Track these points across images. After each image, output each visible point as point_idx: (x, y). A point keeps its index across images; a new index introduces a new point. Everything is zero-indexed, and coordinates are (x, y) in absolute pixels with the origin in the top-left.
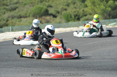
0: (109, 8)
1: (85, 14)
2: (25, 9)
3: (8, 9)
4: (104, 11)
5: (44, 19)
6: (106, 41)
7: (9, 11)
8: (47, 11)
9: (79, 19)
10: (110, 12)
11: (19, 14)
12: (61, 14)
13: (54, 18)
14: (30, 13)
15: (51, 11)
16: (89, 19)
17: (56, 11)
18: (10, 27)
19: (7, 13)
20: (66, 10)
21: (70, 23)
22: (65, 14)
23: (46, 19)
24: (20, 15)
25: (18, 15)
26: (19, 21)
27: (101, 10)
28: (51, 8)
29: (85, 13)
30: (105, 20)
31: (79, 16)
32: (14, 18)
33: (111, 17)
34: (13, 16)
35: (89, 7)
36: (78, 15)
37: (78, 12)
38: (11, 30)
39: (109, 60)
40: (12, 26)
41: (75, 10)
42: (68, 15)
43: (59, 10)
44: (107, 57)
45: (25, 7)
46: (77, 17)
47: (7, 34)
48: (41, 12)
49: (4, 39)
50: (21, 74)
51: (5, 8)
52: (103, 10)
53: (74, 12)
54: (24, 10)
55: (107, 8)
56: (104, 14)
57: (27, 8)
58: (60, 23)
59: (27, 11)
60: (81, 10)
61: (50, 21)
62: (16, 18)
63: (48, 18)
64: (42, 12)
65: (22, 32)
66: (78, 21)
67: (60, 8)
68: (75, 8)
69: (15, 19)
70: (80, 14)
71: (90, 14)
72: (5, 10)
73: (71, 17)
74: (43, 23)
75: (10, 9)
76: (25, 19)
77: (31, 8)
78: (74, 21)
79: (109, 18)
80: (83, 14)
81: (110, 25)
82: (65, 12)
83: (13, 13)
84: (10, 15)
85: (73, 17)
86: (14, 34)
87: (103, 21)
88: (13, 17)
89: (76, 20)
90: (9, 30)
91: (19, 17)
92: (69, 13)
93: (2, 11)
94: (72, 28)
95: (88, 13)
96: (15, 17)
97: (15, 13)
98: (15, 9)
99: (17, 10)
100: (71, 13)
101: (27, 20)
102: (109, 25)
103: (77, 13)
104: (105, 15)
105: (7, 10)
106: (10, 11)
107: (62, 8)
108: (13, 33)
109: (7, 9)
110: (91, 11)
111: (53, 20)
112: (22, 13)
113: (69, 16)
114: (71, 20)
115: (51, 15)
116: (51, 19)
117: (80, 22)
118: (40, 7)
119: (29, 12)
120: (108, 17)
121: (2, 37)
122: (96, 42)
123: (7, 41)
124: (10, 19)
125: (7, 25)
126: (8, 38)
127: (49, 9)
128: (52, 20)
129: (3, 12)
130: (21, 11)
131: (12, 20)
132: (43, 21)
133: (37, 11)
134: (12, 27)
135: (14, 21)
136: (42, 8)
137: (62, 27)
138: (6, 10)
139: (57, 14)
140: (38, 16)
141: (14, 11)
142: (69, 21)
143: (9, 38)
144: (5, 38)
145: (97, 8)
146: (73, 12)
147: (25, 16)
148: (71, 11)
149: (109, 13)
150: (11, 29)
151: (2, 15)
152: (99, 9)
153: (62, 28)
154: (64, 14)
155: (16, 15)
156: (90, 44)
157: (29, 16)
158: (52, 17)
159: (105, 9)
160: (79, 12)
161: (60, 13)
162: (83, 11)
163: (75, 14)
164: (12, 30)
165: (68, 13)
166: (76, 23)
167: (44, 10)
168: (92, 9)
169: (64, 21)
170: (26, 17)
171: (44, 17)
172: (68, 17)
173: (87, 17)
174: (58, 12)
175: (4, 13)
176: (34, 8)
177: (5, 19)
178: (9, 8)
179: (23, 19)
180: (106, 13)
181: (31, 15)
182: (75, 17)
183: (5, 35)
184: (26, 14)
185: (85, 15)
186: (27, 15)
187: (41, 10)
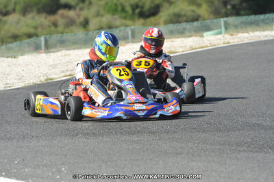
14: (15, 4)
22: (110, 4)
23: (68, 17)
31: (142, 7)
36: (140, 4)
42: (116, 5)
46: (137, 11)
70: (144, 3)
73: (123, 10)
78: (132, 17)
85: (129, 9)
89: (136, 17)
113: (120, 8)
132: (61, 22)
147: (4, 10)
154: (107, 4)
157: (14, 10)
182: (134, 10)
184: (6, 6)
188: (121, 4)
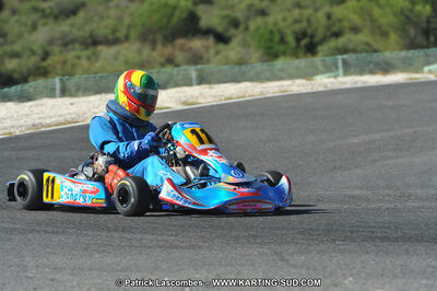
0: (424, 6)
1: (335, 29)
2: (112, 13)
3: (48, 11)
4: (407, 18)
5: (182, 48)
6: (415, 132)
7: (50, 21)
8: (193, 18)
9: (311, 49)
10: (428, 22)
11: (88, 28)
12: (247, 28)
13: (221, 46)
14: (129, 27)
15: (210, 17)
16: (351, 46)
17: (226, 16)
18: (57, 80)
19: (44, 25)
20: (263, 13)
21: (280, 63)
22: (262, 31)
23: (190, 49)
24: (91, 36)
25: (87, 34)
26: (89, 58)
27: (395, 15)
28: (209, 8)
29: (334, 24)
30: (412, 51)
31: (312, 37)
32: (70, 46)
33: (432, 39)
34: (67, 39)
35: (352, 4)
36: (309, 31)
37: (309, 21)
38: (58, 91)
39: (426, 204)
40: (63, 75)
41: (296, 12)
42: (272, 32)
43: (239, 15)
44: (419, 192)
45: (112, 4)
46: (304, 42)
47: (42, 105)
48: (169, 22)
49: (34, 125)
50: (97, 256)
51: (35, 10)
52: (402, 12)
53: (296, 22)
54: (108, 17)
55: (419, 8)
56: (407, 27)
57: (118, 7)
58: (240, 63)
59: (120, 19)
60: (321, 15)
61: (205, 56)
62: (77, 46)
63: (197, 44)
64: (175, 20)
65: (98, 96)
66: (309, 55)
67: (243, 5)
68: (299, 6)
69: (74, 49)
71: (355, 30)
72: (35, 16)
73: (283, 40)
74: (177, 65)
75: (56, 11)
76: (113, 50)
77: (133, 7)
78: (295, 55)
79: (425, 43)
80: (328, 28)
81: (430, 72)
82: (259, 21)
83: (64, 27)
84: (57, 35)
85: (291, 39)
86: (72, 104)
87: (404, 54)
88: (66, 43)
89: (301, 53)
90: (54, 89)
91: (89, 41)
92: (276, 24)
93: (24, 18)
94: (285, 84)
95: (345, 24)
96: (73, 41)
97: (73, 25)
98: (74, 12)
99: (81, 14)
100: (281, 25)
101: (118, 52)
102: (426, 69)
103: (304, 24)
104: (412, 32)
105: (44, 15)
106: (56, 17)
107: (250, 7)
108: (67, 100)
109: (43, 11)
110: (356, 19)
111: (217, 53)
112: (102, 28)
113: (277, 37)
114: (284, 53)
115: (207, 32)
116: (207, 48)
117: (317, 60)
118: (166, 5)
119: (127, 21)
120: (420, 39)
121: (27, 115)
122: (378, 137)
123: (43, 132)
124: (56, 49)
125: (44, 73)
126: (48, 121)
127: (201, 10)
128: (212, 52)
129: (29, 23)
130: (96, 19)
131: (61, 52)
132: (180, 57)
133: (156, 17)
134: (61, 80)
135: (70, 55)
136: (175, 8)
137: (251, 80)
138: (40, 14)
139: (232, 31)
140: (159, 37)
141: (72, 20)
142: (276, 56)
143: (53, 119)
144: (37, 122)
145: (379, 6)
146: (290, 20)
147: (111, 37)
148: (284, 19)
149: (424, 25)
150: (58, 86)
151: (26, 35)
152: (387, 10)
153: (248, 84)
154: (258, 29)
155: (76, 33)
156: (356, 141)
157: (127, 38)
158: (211, 40)
159: (411, 10)
160: (313, 20)
161: (242, 27)
162: (329, 17)
163: (297, 27)
164: (64, 92)
165: (270, 27)
166: (302, 62)
167: (184, 15)
168: (362, 8)
169: (255, 55)
170: (116, 41)
171: (180, 41)
172: (271, 40)
173: (341, 41)
174: (235, 24)
175: (34, 27)
176: (146, 5)
177: (35, 48)
178: (51, 8)
179: (104, 51)
180: (416, 25)
181: (133, 35)
182: (298, 40)
183: (36, 110)
184: (114, 31)
185: (337, 35)
186: (120, 34)
187: (172, 15)
188: (280, 31)
